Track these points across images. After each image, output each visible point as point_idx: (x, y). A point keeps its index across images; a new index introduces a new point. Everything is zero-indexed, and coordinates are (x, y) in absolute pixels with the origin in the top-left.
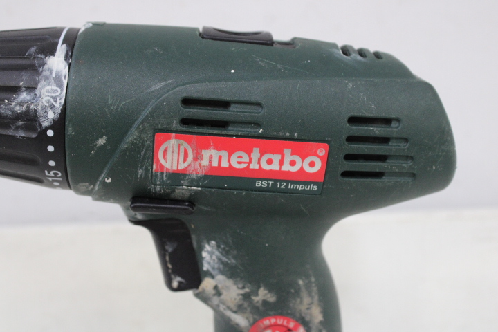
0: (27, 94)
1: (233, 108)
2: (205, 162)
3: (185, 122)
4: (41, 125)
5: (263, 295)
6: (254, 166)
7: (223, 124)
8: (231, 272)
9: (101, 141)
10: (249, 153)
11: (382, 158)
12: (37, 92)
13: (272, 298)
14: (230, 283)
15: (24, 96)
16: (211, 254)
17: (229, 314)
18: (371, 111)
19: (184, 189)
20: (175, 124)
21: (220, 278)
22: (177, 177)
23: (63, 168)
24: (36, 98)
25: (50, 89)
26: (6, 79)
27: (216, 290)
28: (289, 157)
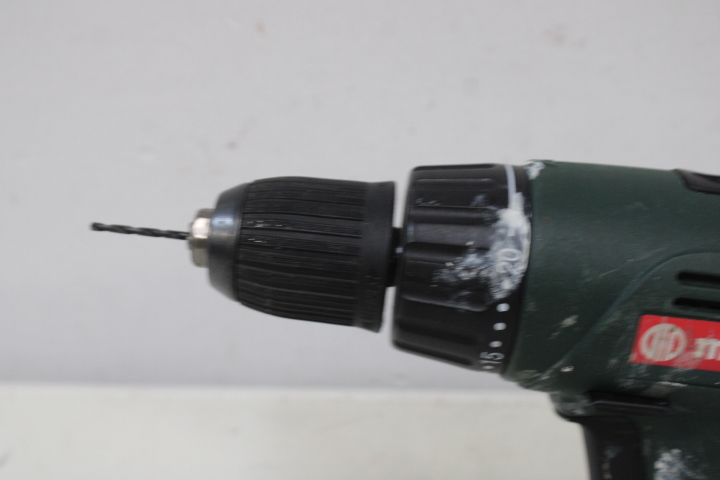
0: (478, 257)
2: (698, 354)
3: (681, 302)
4: (491, 297)
9: (569, 321)
12: (489, 255)
15: (472, 259)
16: (670, 464)
20: (668, 305)
22: (659, 369)
23: (507, 350)
24: (489, 263)
25: (509, 250)
26: (450, 235)
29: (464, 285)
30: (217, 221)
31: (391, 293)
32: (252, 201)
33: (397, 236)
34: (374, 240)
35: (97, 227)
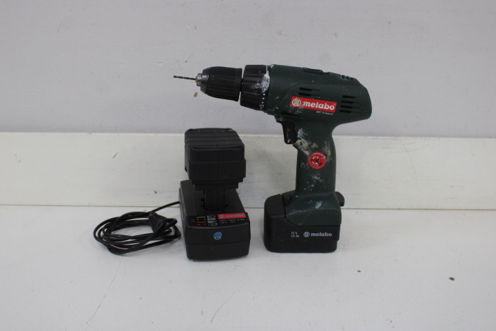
1: (313, 91)
2: (304, 105)
3: (300, 94)
4: (262, 92)
5: (315, 145)
6: (317, 107)
7: (309, 95)
8: (306, 138)
9: (278, 97)
10: (316, 103)
11: (351, 107)
13: (317, 147)
14: (305, 141)
15: (258, 84)
16: (301, 132)
17: (304, 151)
18: (349, 94)
19: (298, 112)
20: (297, 94)
21: (302, 139)
22: (296, 108)
23: (265, 104)
24: (261, 85)
25: (266, 83)
26: (253, 79)
27: (301, 143)
28: (326, 105)
29: (256, 89)
30: (203, 77)
31: (240, 93)
32: (212, 72)
33: (242, 80)
34: (237, 82)
35: (175, 77)
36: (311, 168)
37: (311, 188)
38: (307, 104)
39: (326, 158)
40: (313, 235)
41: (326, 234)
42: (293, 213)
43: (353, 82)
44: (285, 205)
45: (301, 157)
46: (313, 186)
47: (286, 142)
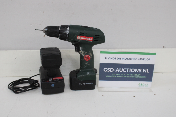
1: (84, 34)
5: (86, 52)
6: (86, 39)
8: (83, 50)
9: (72, 36)
10: (86, 38)
11: (98, 39)
14: (83, 51)
15: (65, 32)
16: (81, 48)
18: (97, 34)
19: (79, 41)
20: (79, 35)
22: (79, 40)
23: (68, 39)
24: (66, 32)
25: (68, 31)
26: (63, 30)
27: (81, 52)
28: (89, 38)
29: (65, 34)
30: (46, 29)
31: (59, 35)
32: (49, 28)
33: (60, 30)
34: (58, 31)
35: (36, 30)
36: (85, 60)
37: (85, 67)
38: (83, 38)
39: (90, 57)
40: (87, 84)
41: (91, 83)
42: (79, 76)
43: (98, 30)
44: (76, 74)
45: (81, 57)
46: (86, 67)
47: (76, 51)
